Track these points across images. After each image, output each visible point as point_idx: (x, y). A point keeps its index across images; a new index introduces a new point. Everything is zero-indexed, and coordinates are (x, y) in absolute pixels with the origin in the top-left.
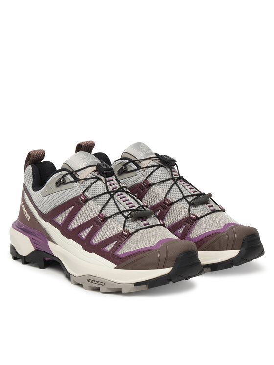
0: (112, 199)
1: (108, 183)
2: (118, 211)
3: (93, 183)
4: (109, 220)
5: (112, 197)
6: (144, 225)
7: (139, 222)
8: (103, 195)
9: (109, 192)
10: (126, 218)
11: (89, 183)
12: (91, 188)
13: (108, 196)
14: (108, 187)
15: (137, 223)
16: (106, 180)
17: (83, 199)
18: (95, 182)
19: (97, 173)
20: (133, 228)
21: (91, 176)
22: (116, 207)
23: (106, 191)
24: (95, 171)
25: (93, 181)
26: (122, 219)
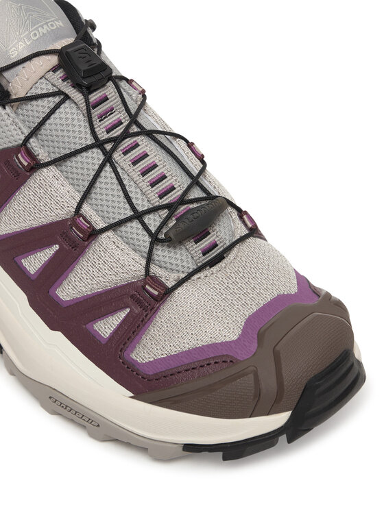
0: (108, 168)
1: (96, 113)
2: (130, 213)
3: (53, 111)
4: (104, 237)
5: (108, 159)
6: (204, 255)
7: (191, 244)
8: (84, 154)
9: (99, 144)
10: (155, 240)
11: (40, 109)
12: (47, 126)
13: (96, 156)
14: (96, 123)
15: (184, 251)
16: (87, 101)
17: (26, 164)
18: (58, 106)
19: (60, 73)
20: (174, 267)
21: (45, 88)
22: (121, 193)
23: (90, 140)
24: (54, 69)
25: (52, 105)
26: (140, 237)
